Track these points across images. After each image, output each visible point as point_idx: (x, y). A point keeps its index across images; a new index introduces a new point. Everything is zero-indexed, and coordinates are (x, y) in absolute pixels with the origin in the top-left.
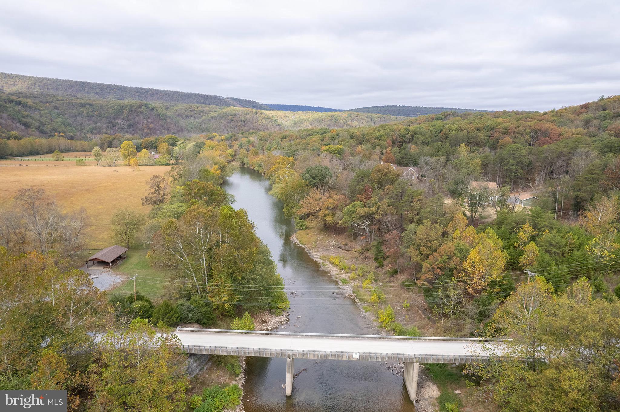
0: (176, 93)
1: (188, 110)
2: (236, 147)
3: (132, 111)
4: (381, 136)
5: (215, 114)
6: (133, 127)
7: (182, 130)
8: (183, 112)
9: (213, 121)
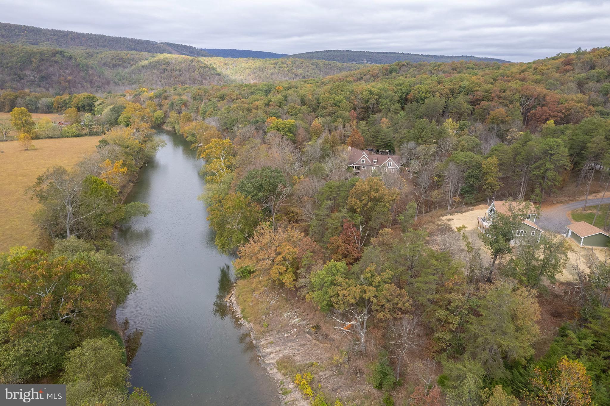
0: (102, 37)
1: (115, 58)
2: (166, 107)
3: (43, 60)
4: (340, 102)
5: (146, 63)
6: (47, 80)
7: (108, 83)
8: (109, 60)
9: (145, 70)
